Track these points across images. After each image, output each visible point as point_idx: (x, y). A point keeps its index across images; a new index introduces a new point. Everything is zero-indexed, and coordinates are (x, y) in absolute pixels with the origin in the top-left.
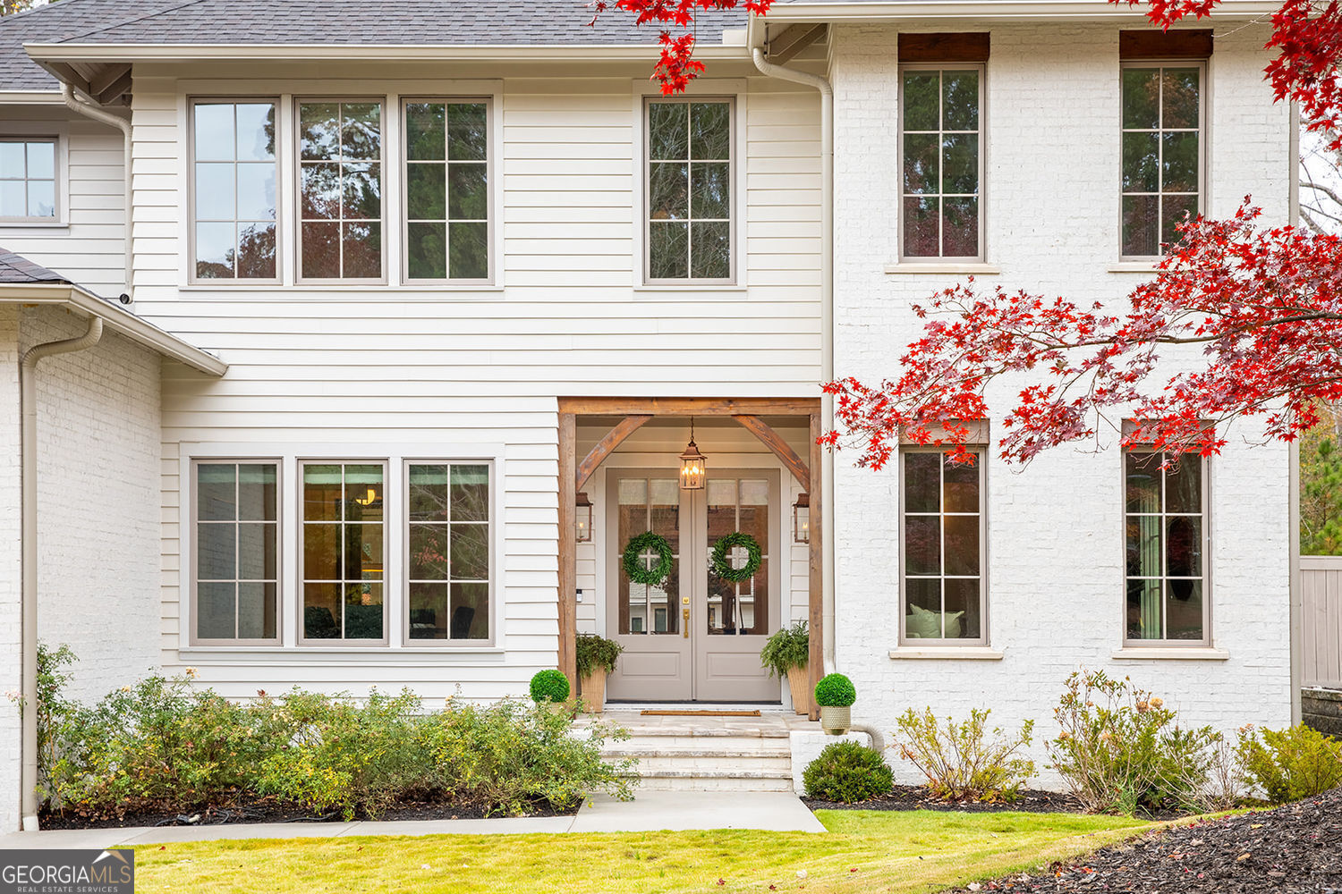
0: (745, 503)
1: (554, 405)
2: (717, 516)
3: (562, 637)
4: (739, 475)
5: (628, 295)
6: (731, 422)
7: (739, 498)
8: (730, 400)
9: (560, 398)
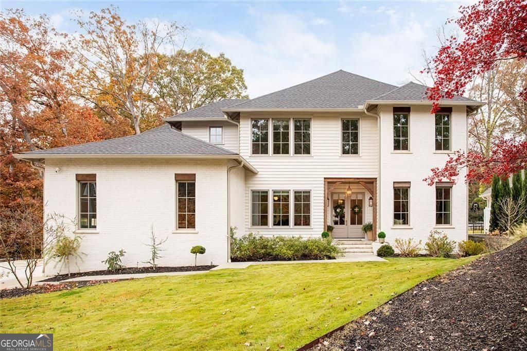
0: (358, 199)
1: (323, 179)
2: (353, 201)
3: (324, 225)
4: (357, 193)
5: (338, 158)
6: (358, 183)
7: (357, 198)
8: (358, 178)
9: (325, 178)
